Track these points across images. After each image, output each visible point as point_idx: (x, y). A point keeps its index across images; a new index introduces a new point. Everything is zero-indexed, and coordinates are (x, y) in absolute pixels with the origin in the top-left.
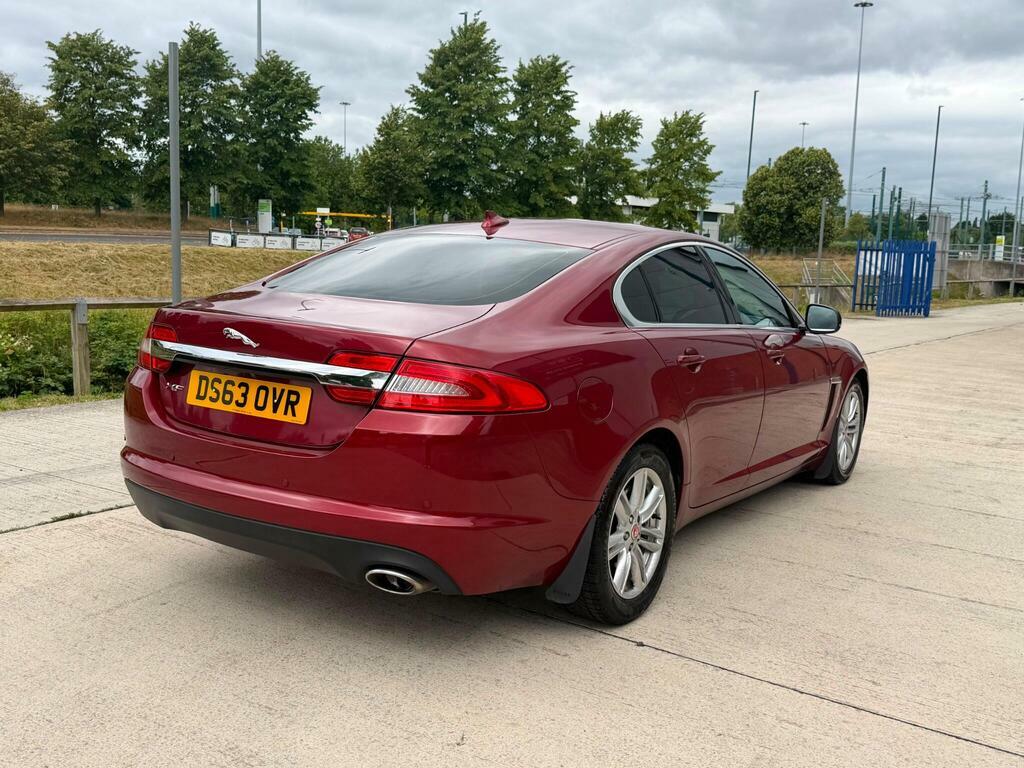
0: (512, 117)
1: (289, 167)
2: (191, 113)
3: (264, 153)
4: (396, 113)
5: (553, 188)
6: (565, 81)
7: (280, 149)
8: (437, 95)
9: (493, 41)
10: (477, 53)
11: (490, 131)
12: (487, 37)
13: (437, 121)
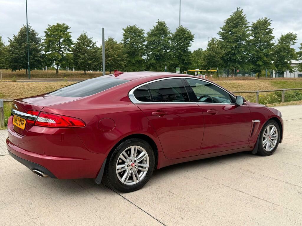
0: (251, 38)
1: (184, 58)
2: (158, 45)
3: (177, 55)
4: (213, 40)
5: (265, 59)
6: (269, 24)
7: (182, 53)
8: (226, 33)
9: (245, 15)
10: (240, 19)
11: (243, 42)
12: (243, 14)
13: (226, 41)
